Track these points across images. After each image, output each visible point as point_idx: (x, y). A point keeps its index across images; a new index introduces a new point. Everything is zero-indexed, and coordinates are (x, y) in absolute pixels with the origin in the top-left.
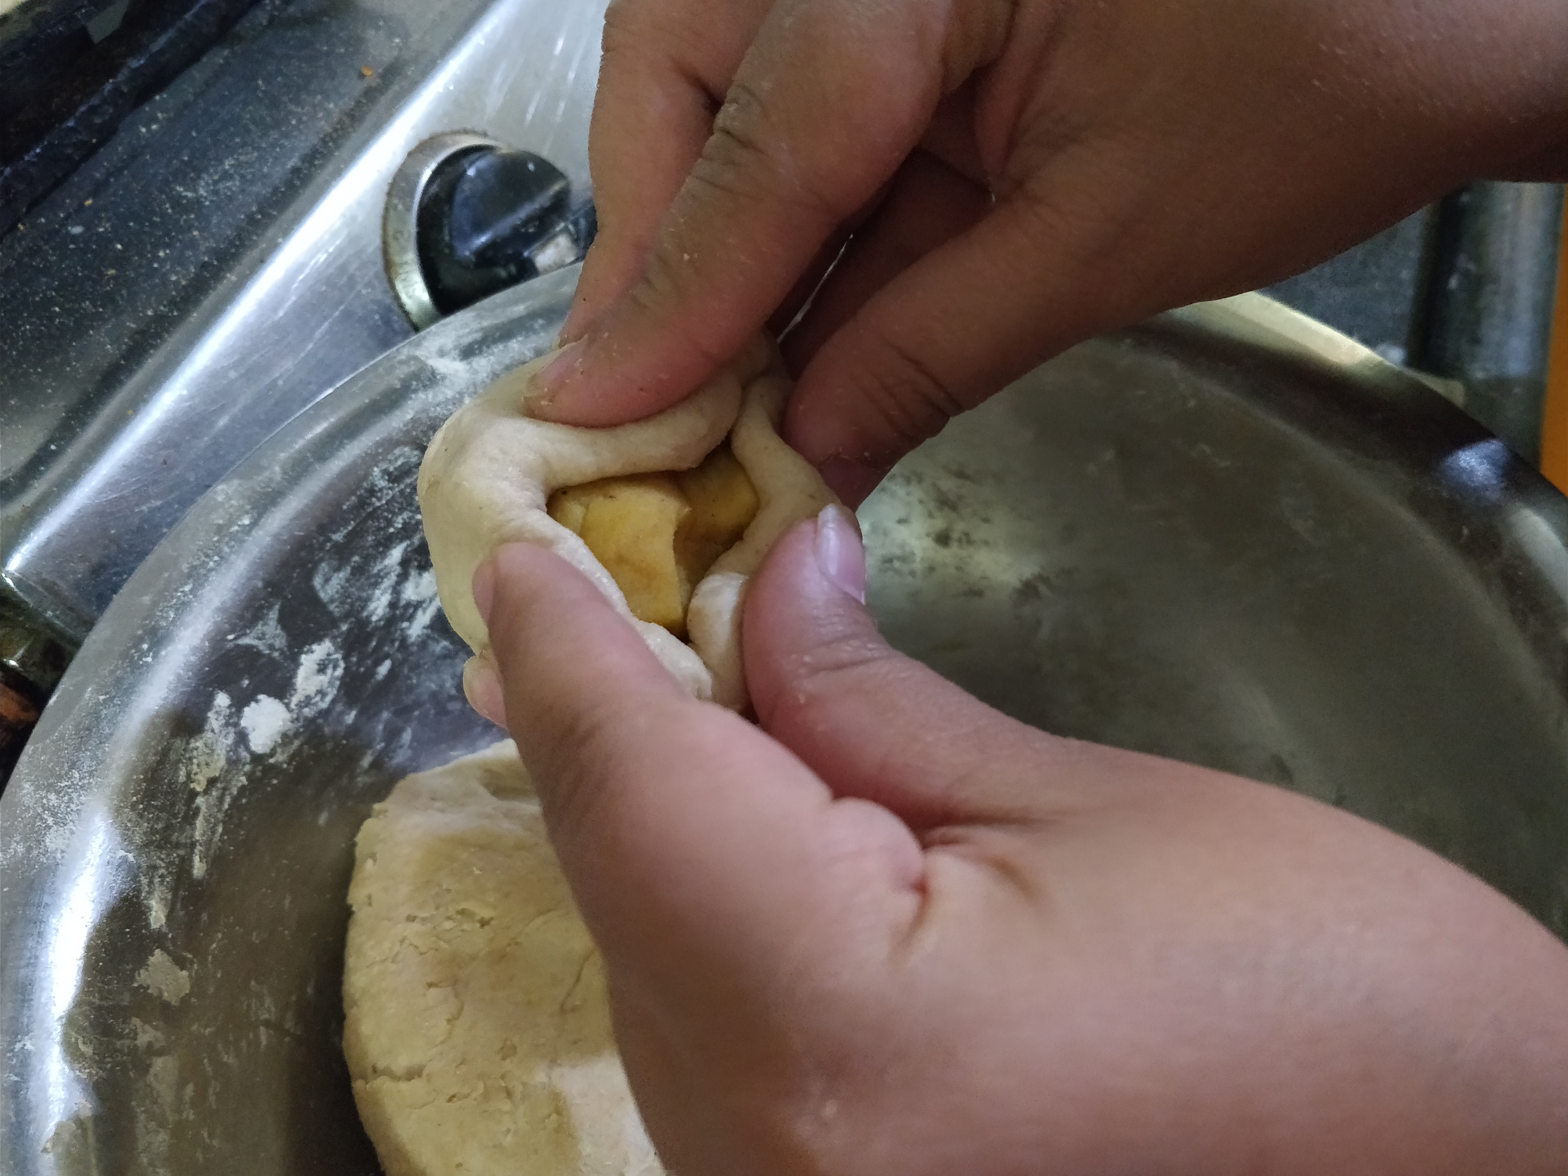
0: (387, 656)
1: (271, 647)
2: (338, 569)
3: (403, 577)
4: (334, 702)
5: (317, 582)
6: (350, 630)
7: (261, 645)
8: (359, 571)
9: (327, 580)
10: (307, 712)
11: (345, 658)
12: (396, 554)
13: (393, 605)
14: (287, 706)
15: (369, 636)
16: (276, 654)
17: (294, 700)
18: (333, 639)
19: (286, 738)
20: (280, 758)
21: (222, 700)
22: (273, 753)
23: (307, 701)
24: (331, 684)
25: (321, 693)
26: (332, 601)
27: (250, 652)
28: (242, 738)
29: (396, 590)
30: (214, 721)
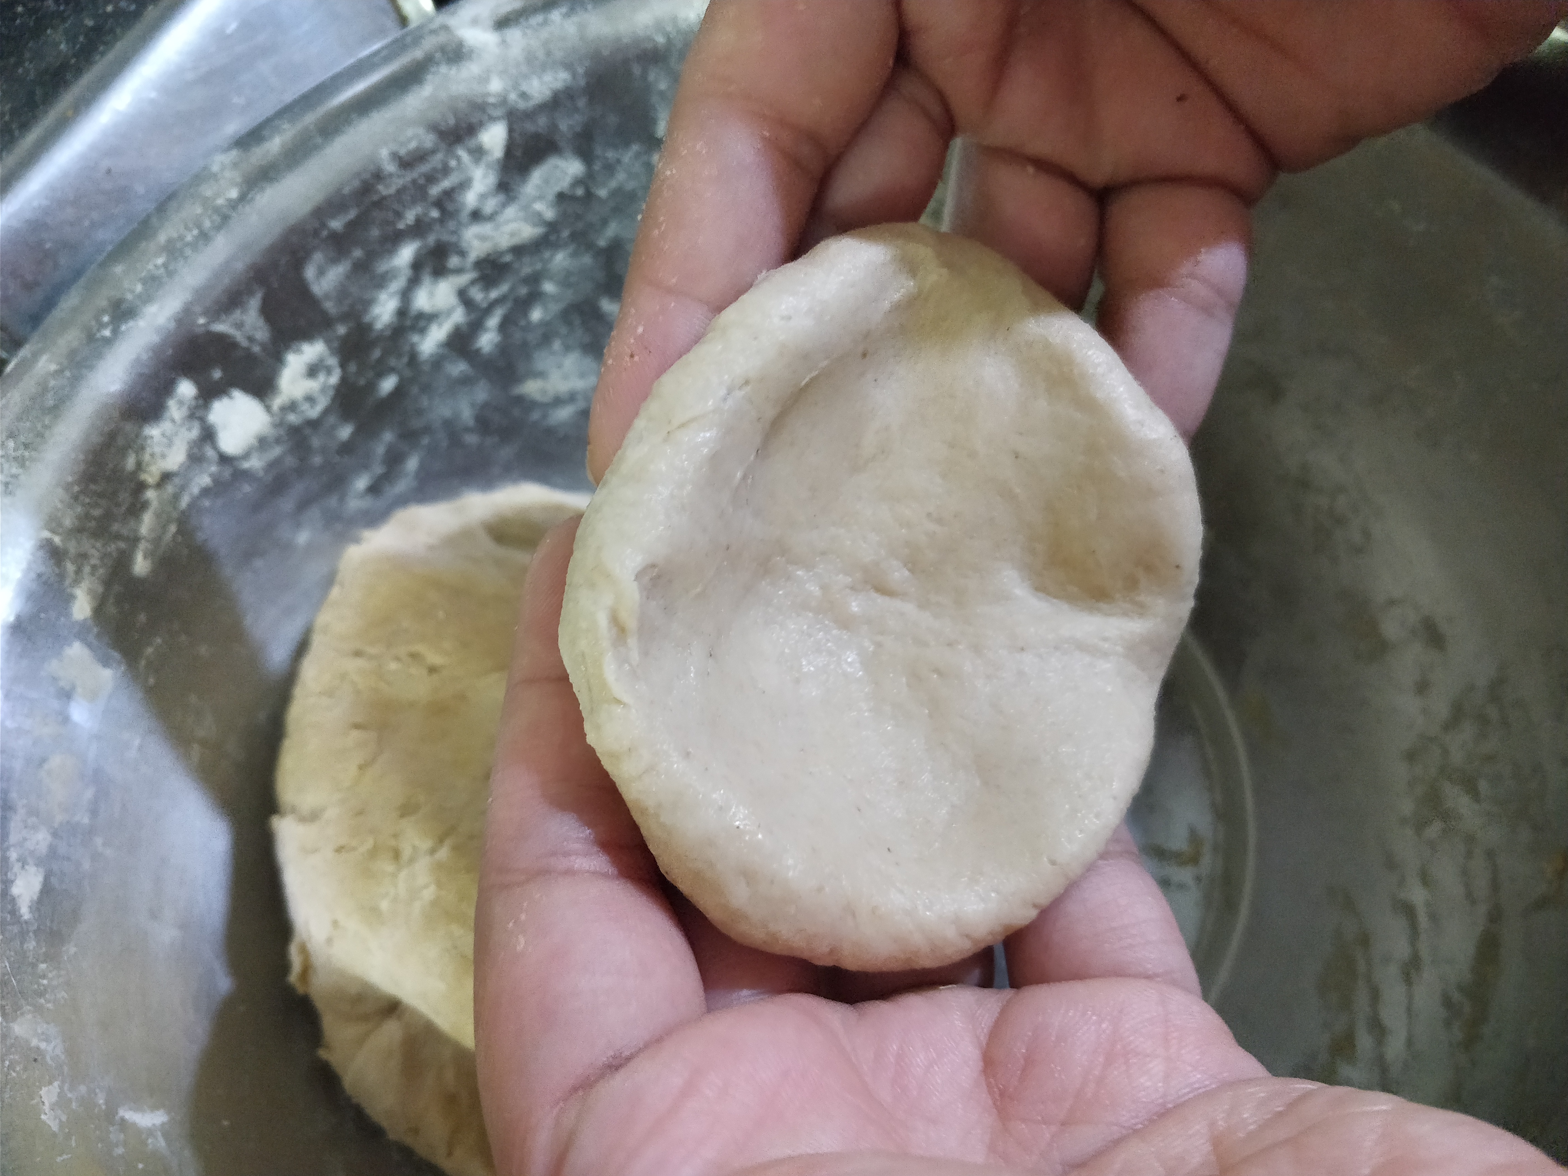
0: (392, 370)
1: (251, 339)
2: (335, 261)
3: (414, 282)
4: (326, 412)
5: (310, 272)
6: (348, 335)
7: (239, 336)
8: (362, 268)
9: (321, 272)
10: (292, 418)
11: (343, 365)
12: (406, 254)
13: (402, 312)
14: (268, 408)
15: (372, 344)
16: (256, 349)
17: (277, 402)
18: (328, 342)
19: (263, 443)
20: (255, 463)
21: (186, 389)
22: (246, 456)
23: (292, 406)
24: (323, 390)
25: (310, 399)
26: (327, 296)
27: (222, 340)
28: (208, 435)
29: (406, 295)
30: (175, 410)
